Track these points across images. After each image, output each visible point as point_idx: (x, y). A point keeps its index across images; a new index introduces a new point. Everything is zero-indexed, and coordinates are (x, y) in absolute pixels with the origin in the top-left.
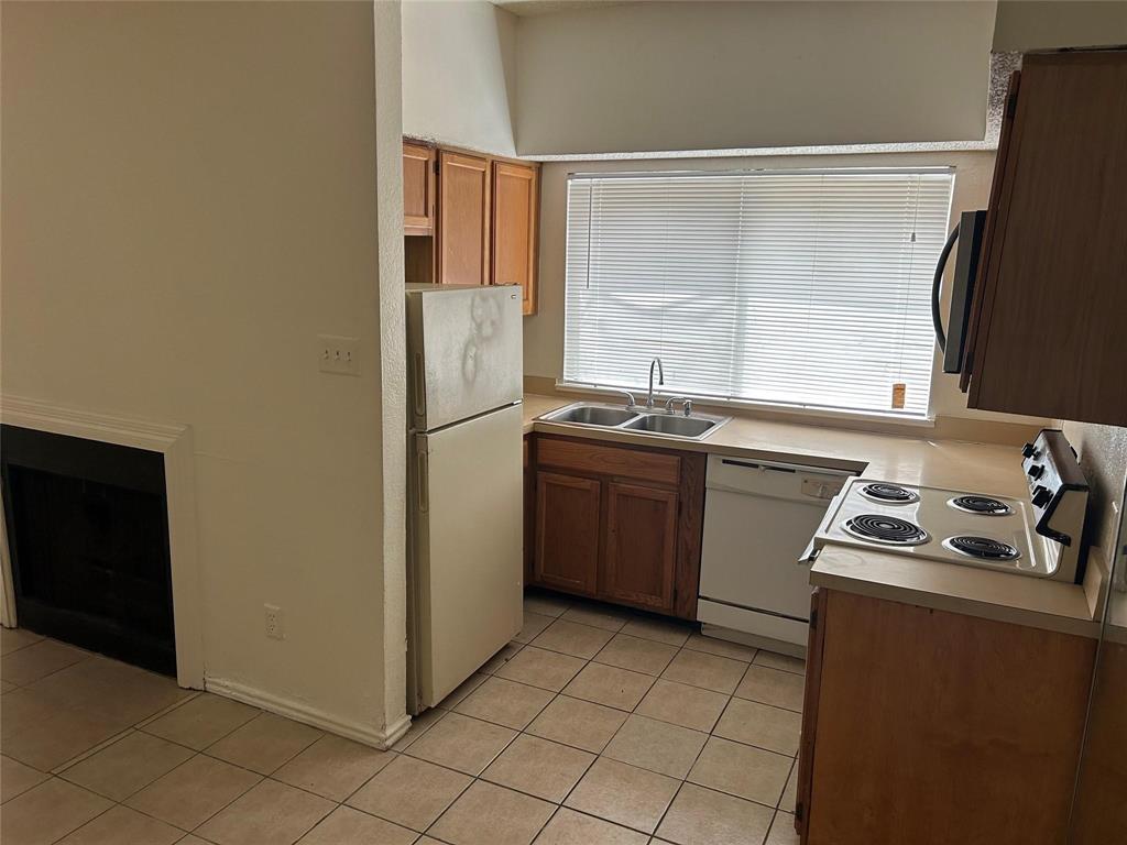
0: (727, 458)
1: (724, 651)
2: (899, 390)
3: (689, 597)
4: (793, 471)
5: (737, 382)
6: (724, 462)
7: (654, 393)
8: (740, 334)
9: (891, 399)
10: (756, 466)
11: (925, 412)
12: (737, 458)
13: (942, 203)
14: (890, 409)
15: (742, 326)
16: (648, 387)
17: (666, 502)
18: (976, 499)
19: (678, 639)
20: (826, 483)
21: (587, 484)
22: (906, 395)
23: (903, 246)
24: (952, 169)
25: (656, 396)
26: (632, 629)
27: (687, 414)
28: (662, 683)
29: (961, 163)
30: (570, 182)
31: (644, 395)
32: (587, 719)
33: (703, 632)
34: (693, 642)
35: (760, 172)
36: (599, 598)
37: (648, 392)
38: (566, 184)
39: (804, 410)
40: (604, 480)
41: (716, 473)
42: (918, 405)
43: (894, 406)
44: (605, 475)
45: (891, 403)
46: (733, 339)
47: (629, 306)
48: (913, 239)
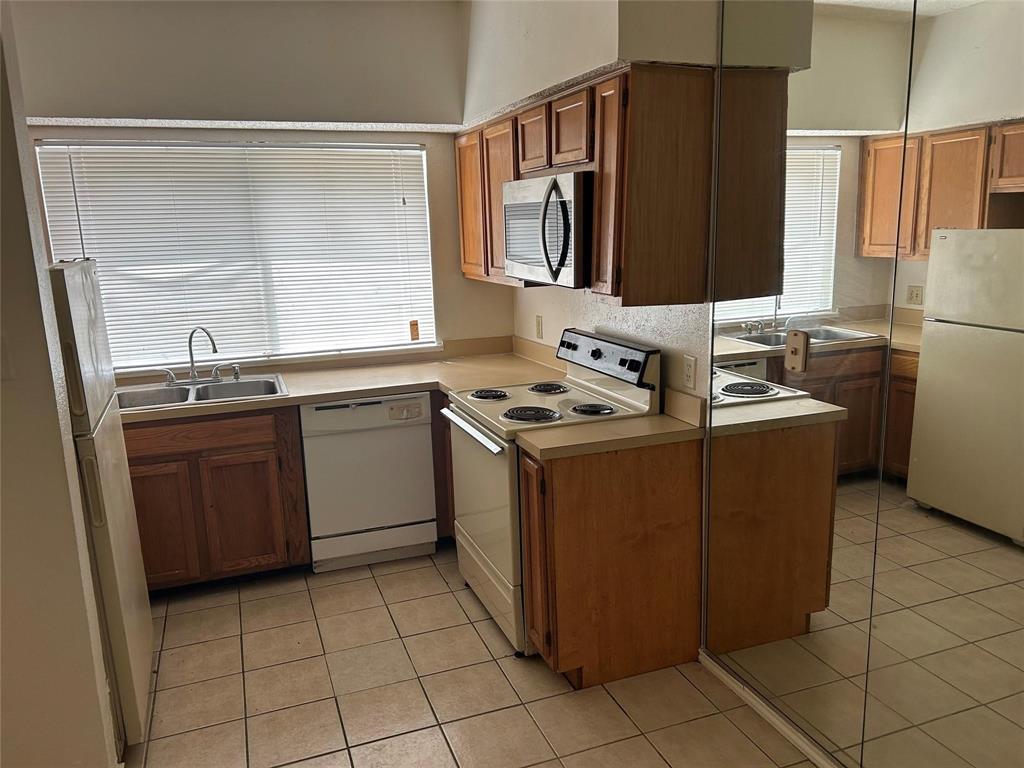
0: (318, 405)
1: (346, 578)
2: (414, 325)
3: (300, 542)
4: (380, 402)
5: (274, 340)
6: (317, 409)
7: (196, 364)
8: (269, 295)
9: (409, 333)
10: (347, 406)
11: (434, 340)
12: (326, 403)
13: (419, 174)
14: (410, 341)
15: (269, 288)
16: (189, 360)
17: (267, 461)
18: (540, 386)
19: (300, 585)
20: (407, 406)
21: (173, 467)
22: (420, 329)
23: (396, 209)
24: (422, 147)
25: (197, 367)
26: (249, 595)
27: (237, 378)
28: (324, 623)
29: (429, 142)
30: (37, 149)
31: (188, 368)
32: (291, 677)
33: (316, 571)
34: (313, 582)
35: (262, 144)
36: (203, 580)
37: (189, 365)
38: (35, 150)
39: (342, 355)
40: (192, 458)
41: (310, 421)
42: (429, 336)
43: (413, 339)
44: (190, 453)
45: (410, 338)
46: (263, 301)
47: (141, 280)
48: (404, 203)
